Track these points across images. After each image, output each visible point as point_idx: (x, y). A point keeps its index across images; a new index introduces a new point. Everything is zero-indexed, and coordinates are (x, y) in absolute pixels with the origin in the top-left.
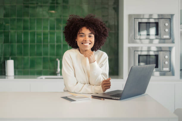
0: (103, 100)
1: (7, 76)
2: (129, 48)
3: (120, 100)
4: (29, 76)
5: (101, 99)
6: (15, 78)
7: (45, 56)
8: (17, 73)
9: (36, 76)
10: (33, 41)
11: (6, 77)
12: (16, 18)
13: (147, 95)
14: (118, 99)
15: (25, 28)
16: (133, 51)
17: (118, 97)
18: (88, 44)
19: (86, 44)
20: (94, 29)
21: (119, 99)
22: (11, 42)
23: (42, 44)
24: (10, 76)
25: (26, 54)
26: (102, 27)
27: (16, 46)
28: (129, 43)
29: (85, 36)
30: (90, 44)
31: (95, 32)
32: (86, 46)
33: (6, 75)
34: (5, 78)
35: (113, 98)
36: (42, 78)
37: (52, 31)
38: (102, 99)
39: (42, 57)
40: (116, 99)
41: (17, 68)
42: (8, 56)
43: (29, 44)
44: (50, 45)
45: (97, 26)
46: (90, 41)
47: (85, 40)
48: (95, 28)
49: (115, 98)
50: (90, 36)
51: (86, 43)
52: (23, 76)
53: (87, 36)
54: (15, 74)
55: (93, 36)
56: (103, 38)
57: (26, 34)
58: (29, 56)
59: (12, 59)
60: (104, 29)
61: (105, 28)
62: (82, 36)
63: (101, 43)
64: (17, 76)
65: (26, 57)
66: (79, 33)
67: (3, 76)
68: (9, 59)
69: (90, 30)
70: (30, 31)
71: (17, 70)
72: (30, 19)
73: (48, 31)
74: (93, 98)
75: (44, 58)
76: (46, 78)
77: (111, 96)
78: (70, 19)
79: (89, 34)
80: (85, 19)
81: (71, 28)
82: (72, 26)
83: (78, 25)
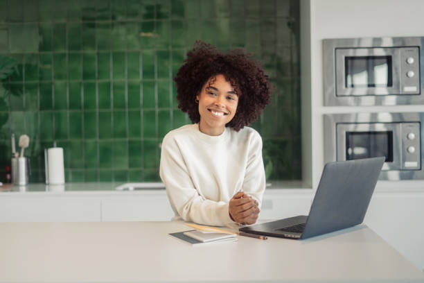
0: (264, 239)
1: (48, 184)
3: (301, 238)
4: (99, 184)
5: (259, 238)
6: (67, 189)
7: (134, 139)
8: (70, 178)
9: (113, 184)
10: (105, 104)
11: (47, 187)
12: (67, 52)
13: (366, 227)
14: (296, 237)
15: (86, 75)
16: (335, 124)
17: (297, 232)
18: (220, 114)
19: (216, 114)
20: (240, 83)
21: (299, 236)
22: (57, 108)
23: (127, 110)
24: (56, 185)
25: (90, 134)
26: (259, 83)
27: (68, 116)
28: (324, 105)
29: (219, 95)
30: (225, 114)
31: (242, 90)
32: (217, 118)
33: (47, 182)
34: (44, 190)
35: (286, 235)
36: (127, 189)
37: (148, 80)
38: (262, 237)
39: (127, 139)
40: (293, 236)
41: (72, 167)
42: (49, 140)
43: (97, 110)
44: (144, 112)
45: (250, 79)
46: (227, 108)
48: (244, 83)
49: (289, 236)
50: (229, 98)
51: (218, 112)
52: (83, 185)
53: (223, 98)
54: (67, 180)
55: (236, 98)
56: (256, 105)
57: (89, 88)
58: (98, 140)
59: (59, 146)
60: (263, 87)
61: (265, 86)
62: (212, 94)
64: (70, 185)
65: (90, 141)
66: (207, 85)
67: (41, 186)
68: (52, 146)
69: (232, 85)
70: (98, 82)
71: (70, 171)
72: (98, 54)
73: (139, 79)
74: (240, 234)
75: (130, 142)
76: (136, 189)
77: (283, 230)
78: (193, 53)
79: (229, 92)
80: (226, 57)
81: (193, 74)
82: (197, 70)
83: (208, 70)
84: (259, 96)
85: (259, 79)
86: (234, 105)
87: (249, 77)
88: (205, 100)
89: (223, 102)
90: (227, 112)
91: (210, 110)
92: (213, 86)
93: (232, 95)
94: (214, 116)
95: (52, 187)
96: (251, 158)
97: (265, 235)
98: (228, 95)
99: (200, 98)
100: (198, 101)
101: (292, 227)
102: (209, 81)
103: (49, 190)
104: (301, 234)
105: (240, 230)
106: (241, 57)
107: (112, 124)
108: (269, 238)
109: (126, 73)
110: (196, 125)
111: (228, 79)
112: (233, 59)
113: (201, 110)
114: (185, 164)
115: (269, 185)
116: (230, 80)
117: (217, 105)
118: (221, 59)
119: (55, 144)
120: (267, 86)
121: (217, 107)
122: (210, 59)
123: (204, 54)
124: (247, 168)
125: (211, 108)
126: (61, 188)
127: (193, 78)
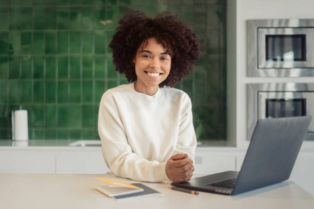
0: (195, 194)
1: (14, 140)
2: (247, 86)
3: (232, 194)
4: (57, 141)
5: (190, 193)
6: (30, 144)
7: (87, 104)
8: (33, 135)
9: (69, 141)
10: (63, 74)
11: (13, 143)
12: (32, 31)
14: (227, 192)
15: (48, 51)
16: (256, 92)
17: (228, 187)
18: (156, 75)
19: (153, 75)
20: (171, 44)
21: (230, 192)
22: (24, 77)
23: (81, 79)
24: (19, 141)
25: (51, 99)
26: (188, 42)
27: (33, 83)
28: (248, 75)
29: (153, 58)
30: (161, 74)
31: (174, 51)
32: (154, 79)
33: (13, 138)
34: (11, 145)
35: (216, 191)
36: (80, 146)
37: (99, 55)
38: (193, 192)
39: (81, 104)
40: (224, 192)
41: (35, 127)
42: (17, 104)
43: (57, 80)
44: (96, 81)
45: (179, 39)
46: (162, 68)
47: (151, 66)
48: (174, 43)
49: (220, 191)
50: (162, 59)
51: (154, 73)
52: (43, 141)
53: (157, 59)
54: (30, 137)
55: (169, 57)
56: (187, 62)
57: (50, 60)
58: (57, 104)
59: (24, 109)
60: (192, 44)
61: (194, 43)
62: (147, 56)
63: (184, 71)
64: (33, 141)
65: (50, 106)
66: (140, 49)
67: (9, 141)
68: (18, 109)
69: (164, 47)
70: (58, 56)
71: (34, 130)
72: (59, 33)
73: (91, 55)
74: (172, 189)
75: (84, 107)
76: (87, 145)
77: (213, 185)
78: (125, 20)
79: (162, 54)
80: (155, 20)
81: (127, 40)
82: (130, 37)
83: (140, 35)
84: (190, 54)
85: (188, 38)
86: (168, 65)
87: (178, 37)
88: (141, 63)
89: (158, 63)
90: (162, 72)
91: (146, 72)
92: (146, 49)
93: (165, 55)
94: (150, 77)
95: (17, 143)
96: (184, 116)
97: (197, 189)
98: (161, 55)
99: (136, 61)
100: (134, 64)
101: (222, 182)
102: (142, 45)
103: (15, 145)
104: (232, 190)
105: (172, 184)
106: (170, 19)
107: (69, 91)
108: (201, 193)
109: (81, 50)
110: (131, 85)
111: (159, 42)
112: (161, 22)
113: (138, 72)
114: (122, 121)
115: (200, 143)
116: (161, 42)
117: (152, 68)
118: (150, 23)
119: (21, 107)
120: (196, 43)
121: (153, 69)
122: (140, 25)
123: (134, 21)
124: (180, 126)
125: (147, 70)
126: (25, 144)
127: (128, 43)
